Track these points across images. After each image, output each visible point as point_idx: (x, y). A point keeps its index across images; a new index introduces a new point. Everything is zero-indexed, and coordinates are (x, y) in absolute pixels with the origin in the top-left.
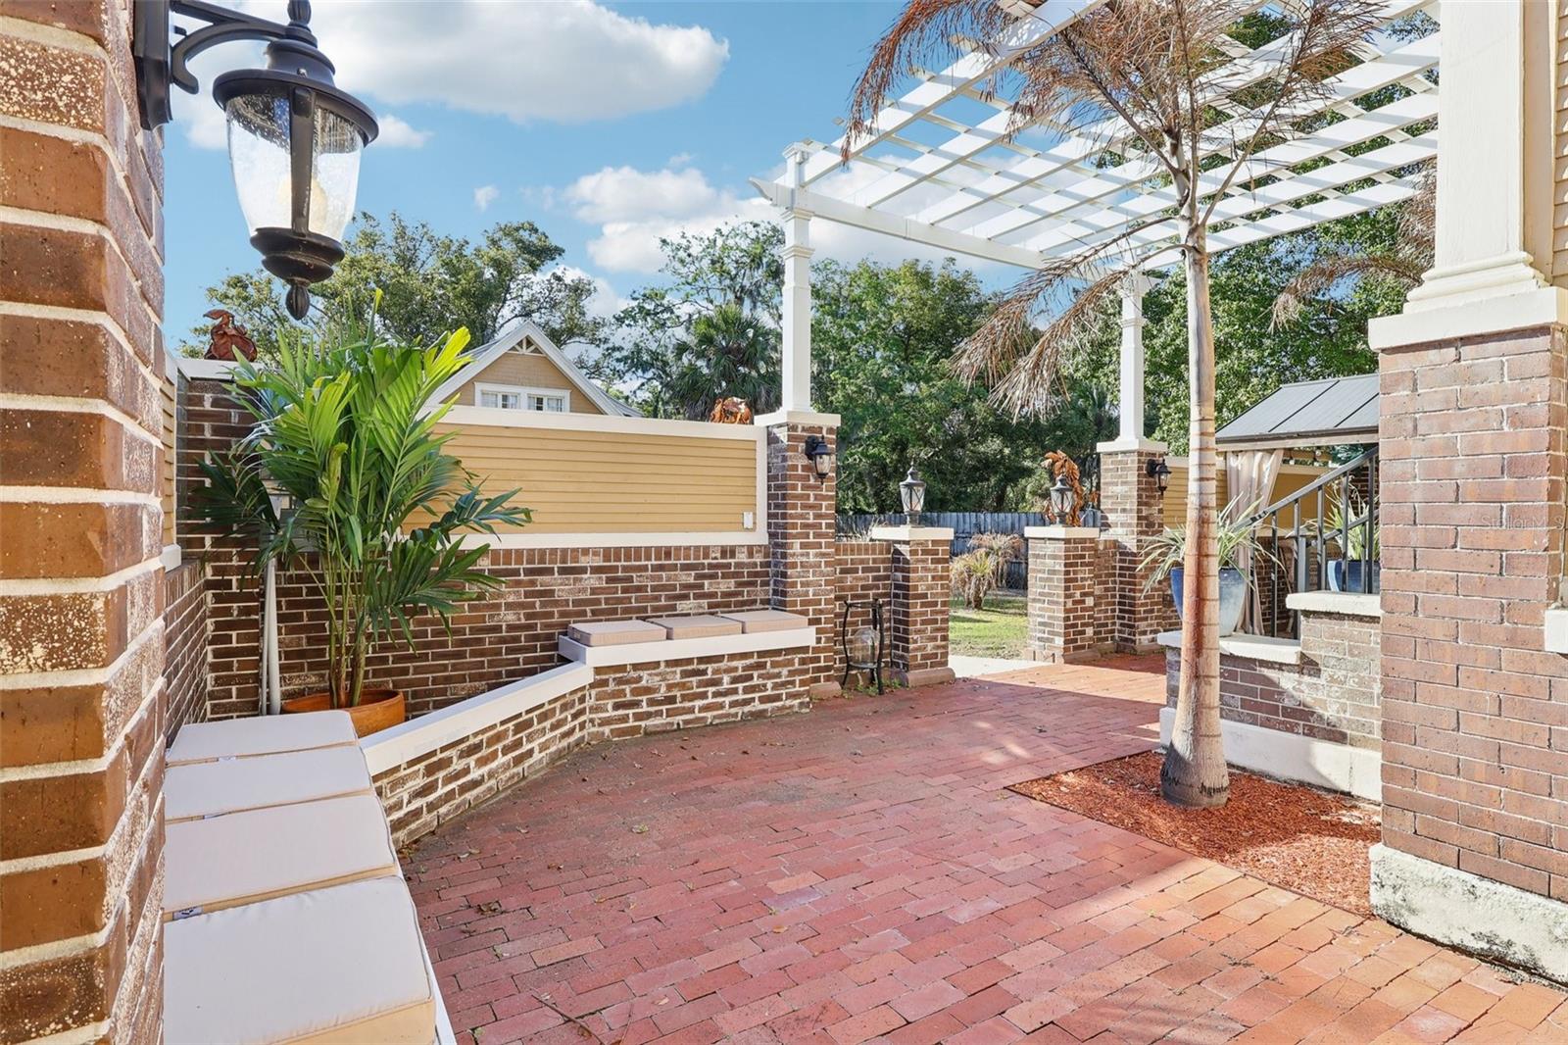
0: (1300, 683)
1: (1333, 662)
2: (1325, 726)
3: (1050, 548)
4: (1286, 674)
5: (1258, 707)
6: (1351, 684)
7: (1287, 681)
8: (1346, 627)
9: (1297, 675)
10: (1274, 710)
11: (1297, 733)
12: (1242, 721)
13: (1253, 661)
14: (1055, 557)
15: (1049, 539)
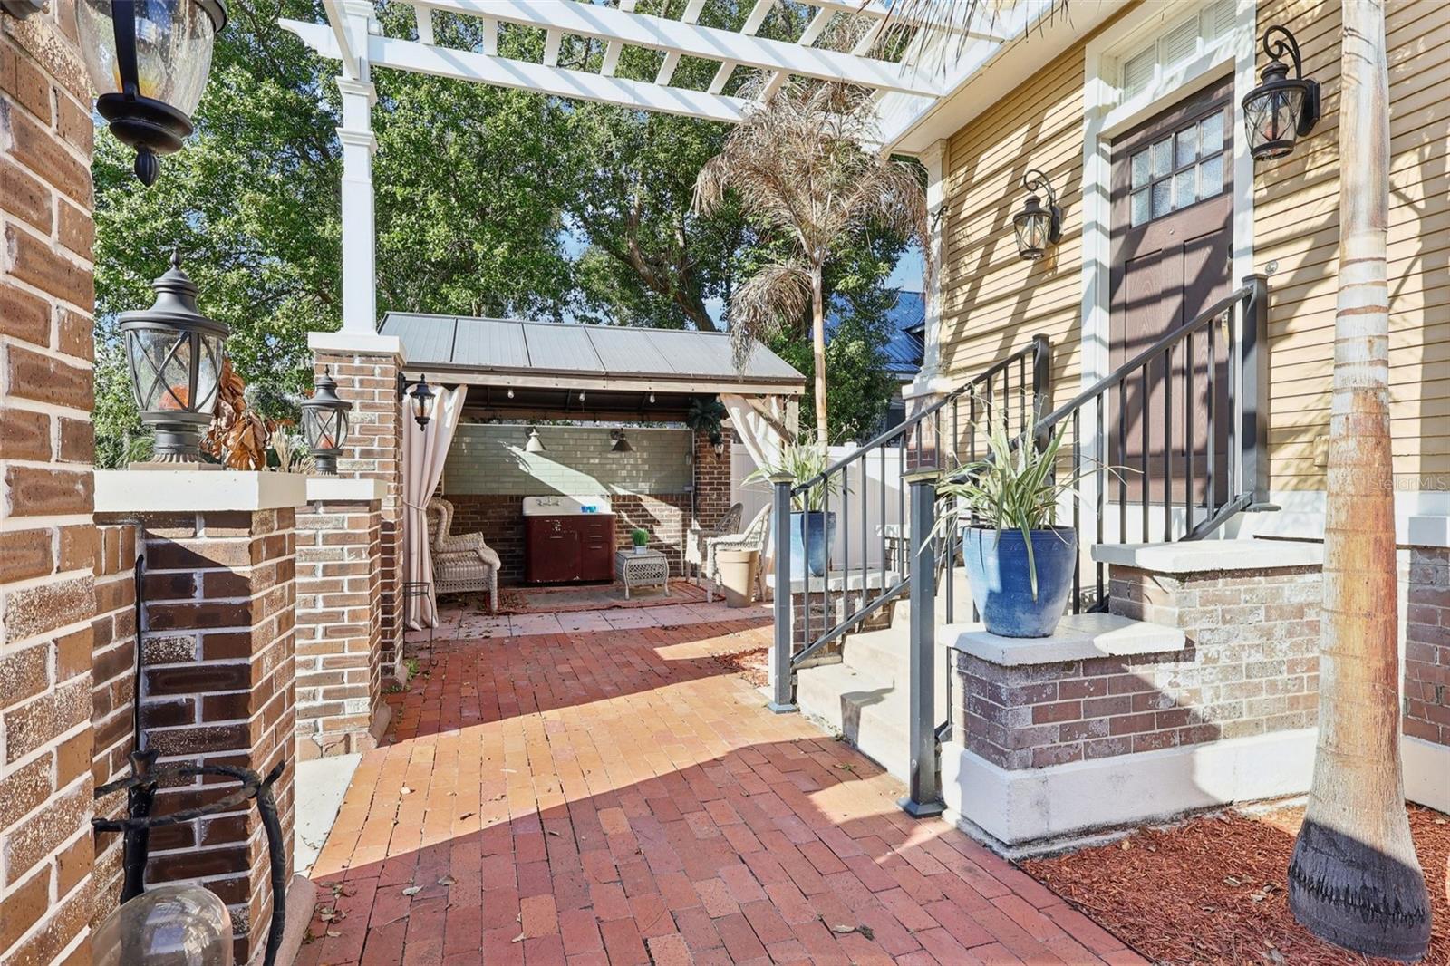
0: (1176, 674)
1: (1207, 635)
2: (1201, 724)
3: (332, 522)
4: (1161, 666)
5: (1129, 725)
6: (1224, 660)
7: (1160, 677)
8: (1220, 586)
9: (1173, 663)
10: (1148, 723)
11: (1175, 745)
12: (1113, 754)
13: (1124, 659)
14: (343, 539)
15: (326, 503)
